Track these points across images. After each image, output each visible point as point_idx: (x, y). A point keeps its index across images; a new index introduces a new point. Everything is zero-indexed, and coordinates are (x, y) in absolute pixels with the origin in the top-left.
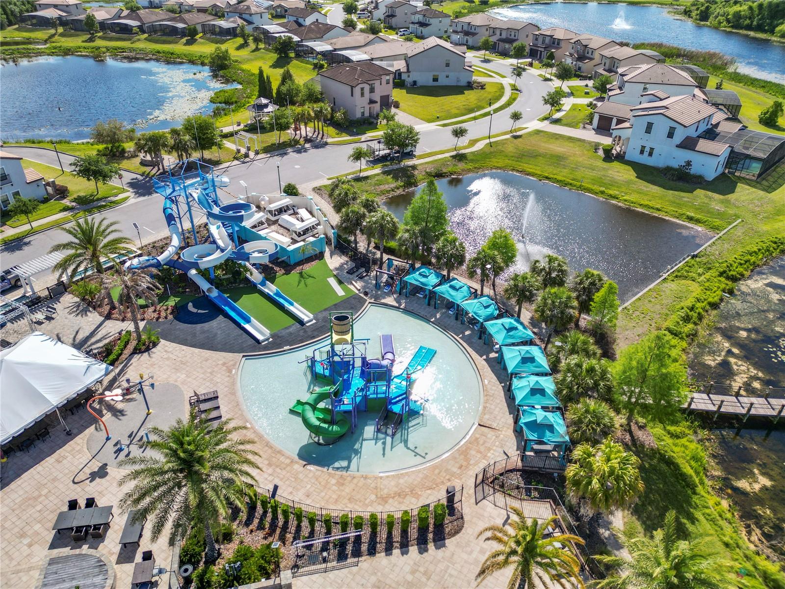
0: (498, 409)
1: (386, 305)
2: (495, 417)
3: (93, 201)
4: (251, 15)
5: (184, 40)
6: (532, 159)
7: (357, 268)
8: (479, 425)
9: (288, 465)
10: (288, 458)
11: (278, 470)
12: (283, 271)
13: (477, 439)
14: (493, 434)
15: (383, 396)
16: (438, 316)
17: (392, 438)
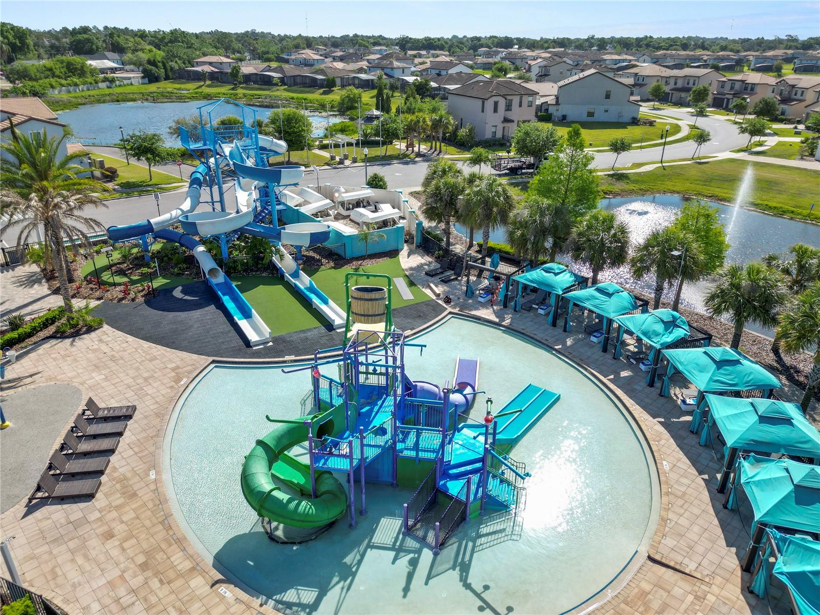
0: (696, 529)
1: (478, 319)
2: (691, 548)
3: (141, 186)
4: (392, 69)
5: (321, 91)
6: (727, 183)
7: (444, 270)
8: (650, 558)
9: (180, 575)
10: (190, 557)
11: (155, 584)
12: (332, 264)
13: (644, 594)
14: (688, 587)
15: (432, 456)
16: (569, 342)
17: (436, 554)
